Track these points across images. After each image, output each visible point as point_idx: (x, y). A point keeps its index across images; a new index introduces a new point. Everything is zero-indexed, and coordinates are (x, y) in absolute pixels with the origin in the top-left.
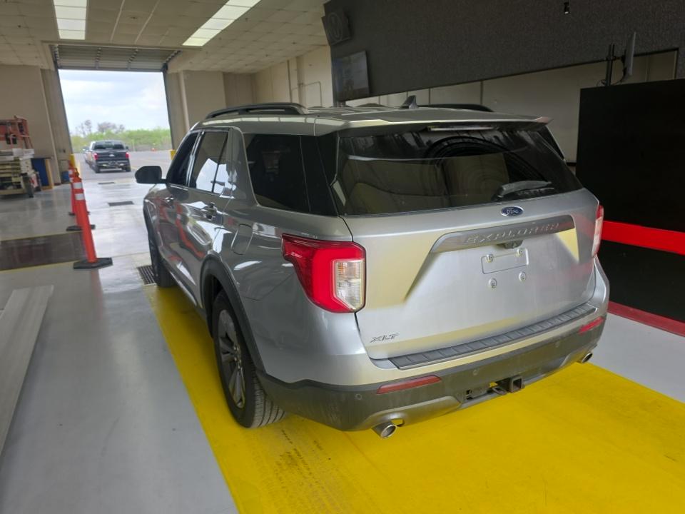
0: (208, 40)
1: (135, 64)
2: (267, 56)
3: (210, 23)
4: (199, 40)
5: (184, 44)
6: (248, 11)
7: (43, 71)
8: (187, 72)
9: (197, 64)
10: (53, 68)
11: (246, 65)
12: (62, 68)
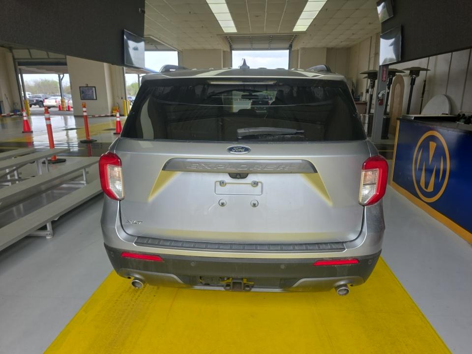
0: (307, 27)
1: (272, 46)
2: (353, 34)
3: (303, 15)
4: (302, 27)
5: (294, 30)
6: (325, 4)
7: (224, 52)
8: (303, 49)
9: (309, 43)
10: (229, 51)
11: (341, 42)
12: (234, 50)
